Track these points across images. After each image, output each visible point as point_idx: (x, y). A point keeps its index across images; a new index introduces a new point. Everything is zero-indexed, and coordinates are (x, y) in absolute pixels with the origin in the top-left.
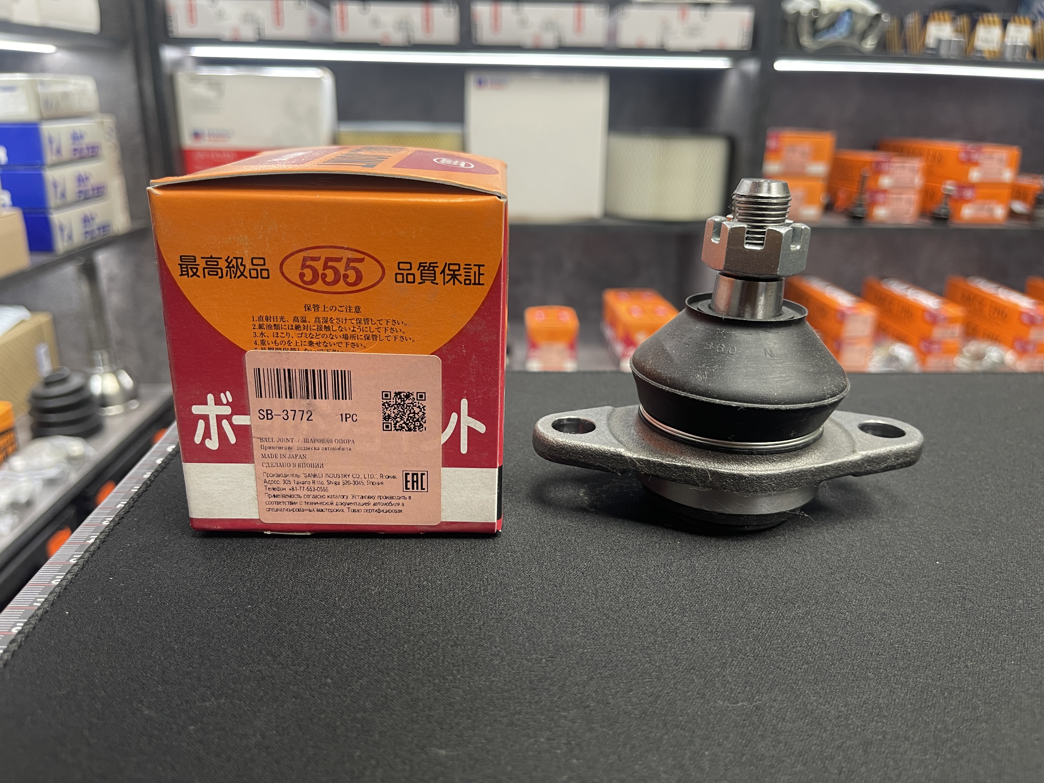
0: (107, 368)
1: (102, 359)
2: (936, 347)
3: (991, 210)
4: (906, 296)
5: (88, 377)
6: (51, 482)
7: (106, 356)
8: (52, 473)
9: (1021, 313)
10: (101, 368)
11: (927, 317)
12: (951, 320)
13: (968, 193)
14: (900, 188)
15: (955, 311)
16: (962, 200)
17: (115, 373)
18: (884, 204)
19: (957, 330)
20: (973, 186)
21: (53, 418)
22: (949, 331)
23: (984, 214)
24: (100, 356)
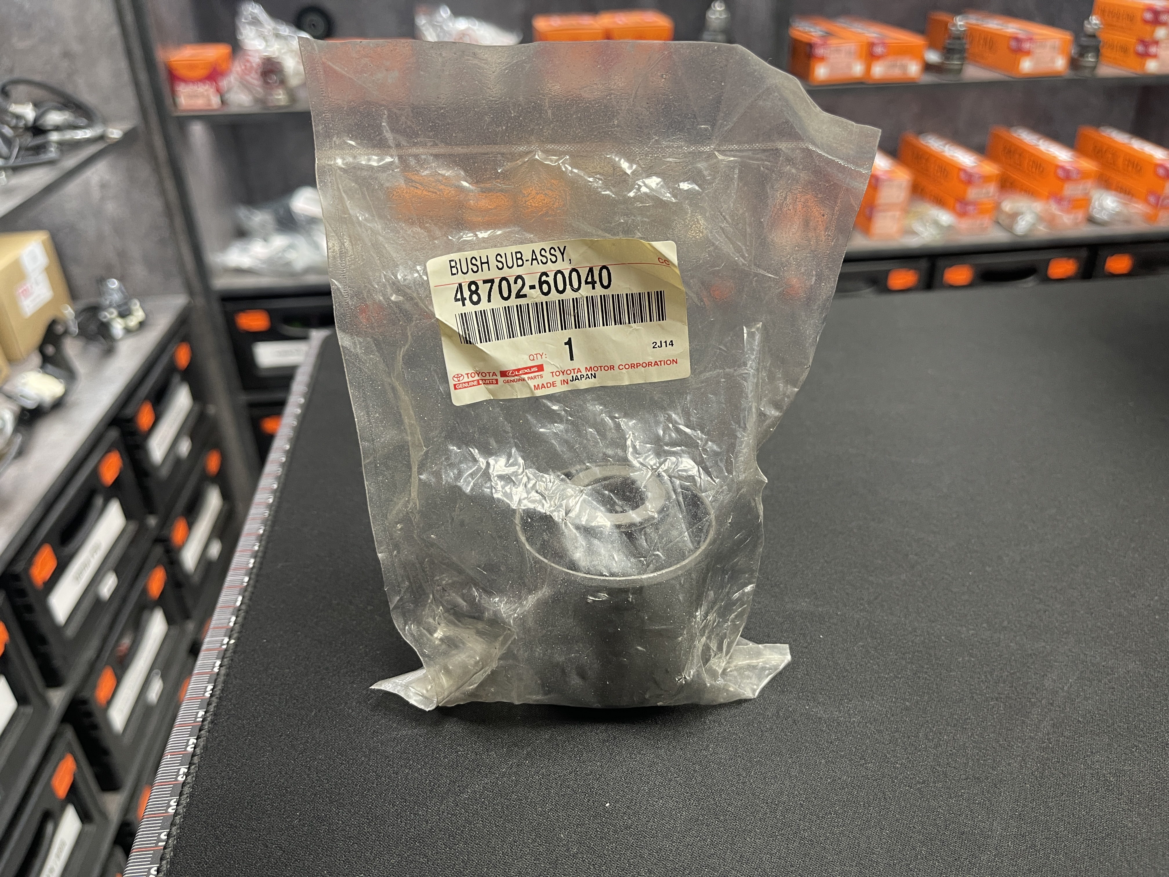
2: (971, 208)
4: (943, 152)
9: (1058, 167)
11: (962, 175)
12: (986, 179)
15: (990, 168)
19: (992, 189)
22: (984, 191)
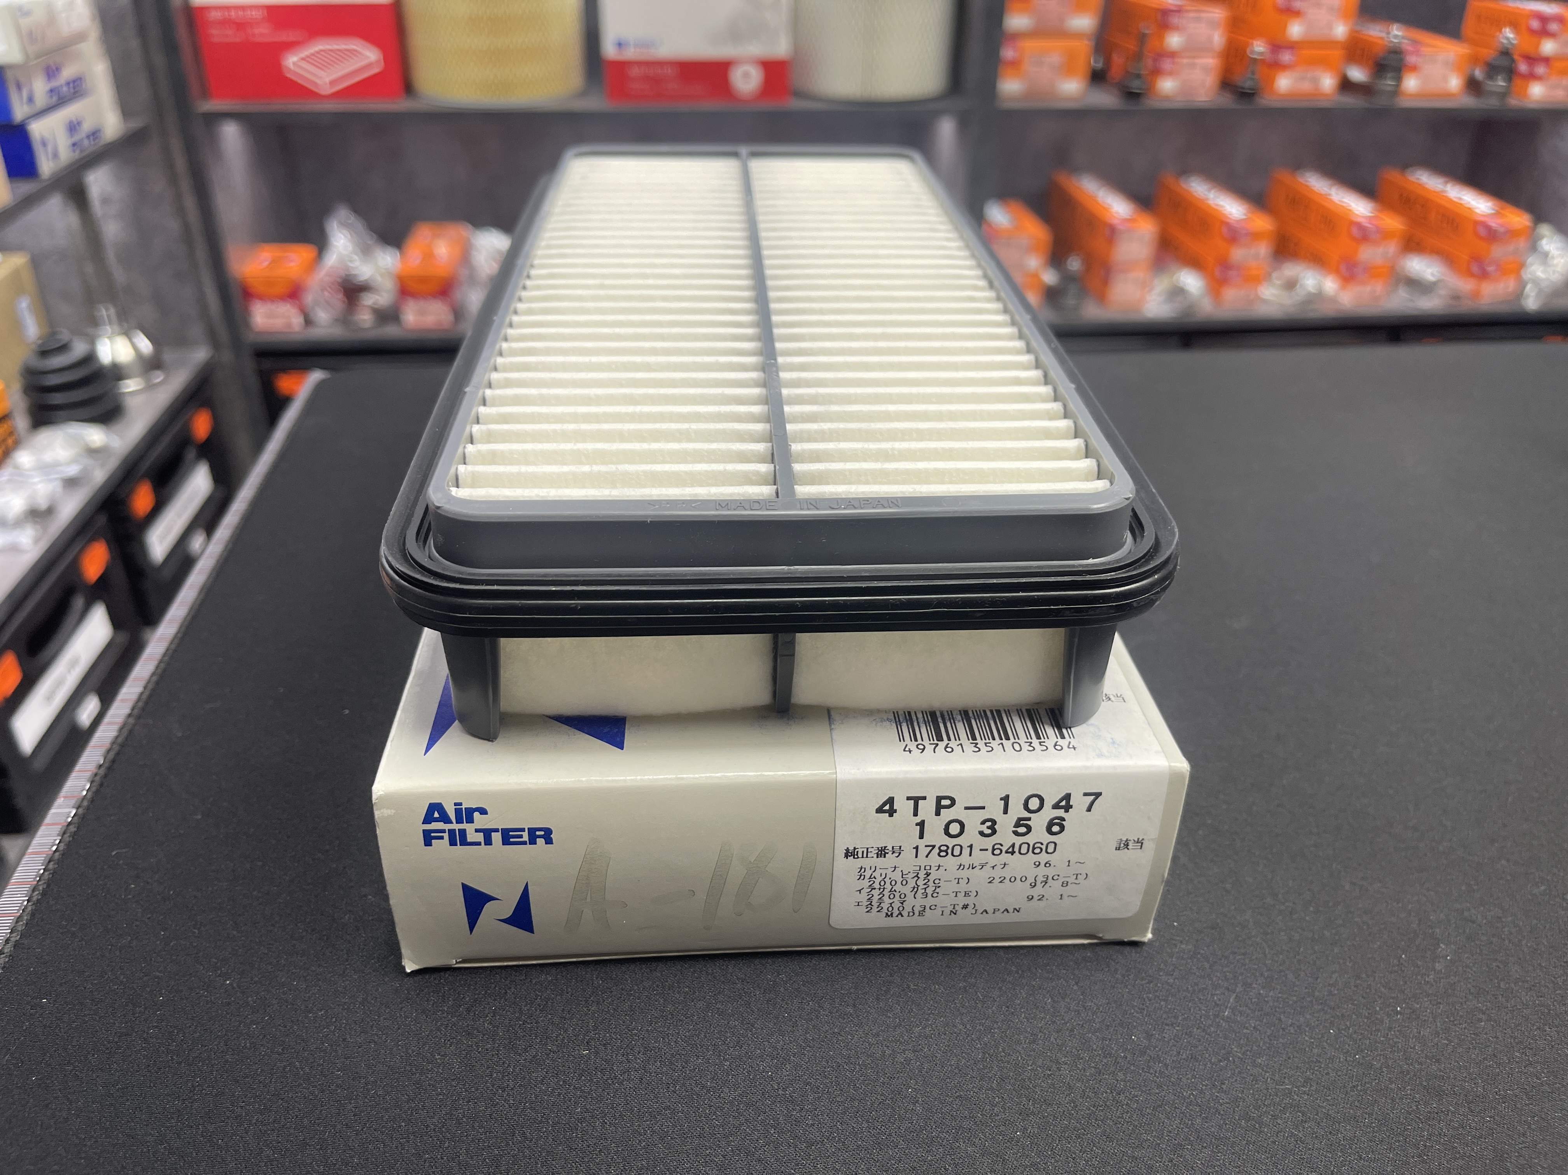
0: (116, 327)
1: (108, 316)
2: (1234, 273)
3: (1315, 81)
4: (1208, 199)
5: (92, 341)
6: (71, 483)
7: (112, 311)
8: (73, 470)
9: (1353, 223)
10: (108, 327)
11: (1226, 230)
12: (1256, 236)
13: (1286, 57)
14: (1194, 49)
15: (1263, 223)
16: (1277, 66)
17: (127, 334)
18: (1170, 73)
19: (1263, 249)
20: (1292, 46)
21: (58, 398)
22: (1252, 251)
23: (1306, 86)
24: (105, 312)
